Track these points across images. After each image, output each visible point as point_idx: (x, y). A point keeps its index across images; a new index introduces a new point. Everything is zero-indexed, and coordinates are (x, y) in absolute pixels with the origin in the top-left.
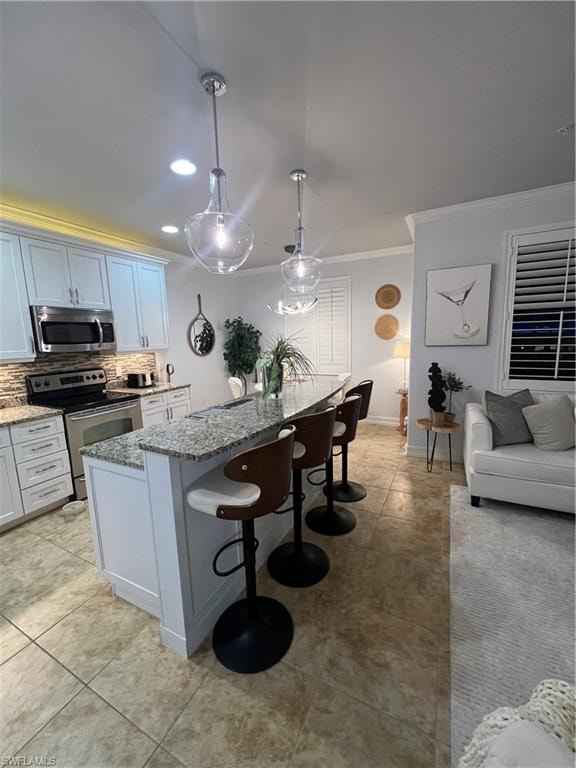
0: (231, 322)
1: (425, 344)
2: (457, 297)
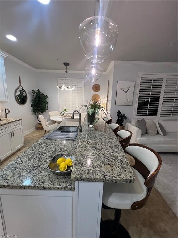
0: (35, 91)
1: (115, 104)
2: (125, 90)
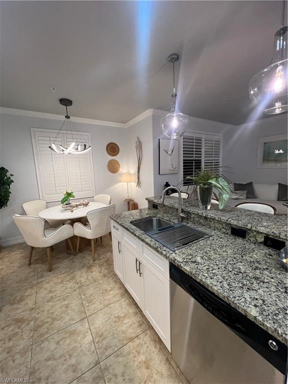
1: (159, 174)
2: (170, 153)
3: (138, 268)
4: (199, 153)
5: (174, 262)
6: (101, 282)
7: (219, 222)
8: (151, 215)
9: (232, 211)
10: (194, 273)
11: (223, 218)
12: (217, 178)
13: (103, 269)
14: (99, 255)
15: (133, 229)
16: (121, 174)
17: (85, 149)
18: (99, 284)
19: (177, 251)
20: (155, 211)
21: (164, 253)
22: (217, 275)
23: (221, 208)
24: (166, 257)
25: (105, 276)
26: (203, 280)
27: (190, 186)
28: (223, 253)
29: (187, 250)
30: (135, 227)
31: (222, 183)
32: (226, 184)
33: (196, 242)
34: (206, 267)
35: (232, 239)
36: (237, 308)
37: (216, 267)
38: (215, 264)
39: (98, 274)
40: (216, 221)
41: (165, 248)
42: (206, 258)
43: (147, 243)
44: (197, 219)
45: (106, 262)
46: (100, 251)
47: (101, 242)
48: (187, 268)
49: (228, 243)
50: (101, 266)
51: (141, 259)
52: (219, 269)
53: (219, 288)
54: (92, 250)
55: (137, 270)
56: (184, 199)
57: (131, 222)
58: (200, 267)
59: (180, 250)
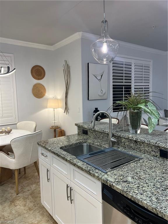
1: (88, 99)
2: (99, 78)
3: (69, 195)
4: (129, 78)
5: (107, 182)
6: (27, 216)
7: (149, 145)
8: (81, 141)
9: (160, 135)
10: (125, 191)
11: (152, 141)
12: (146, 102)
13: (28, 201)
14: (22, 188)
15: (63, 154)
16: (47, 99)
17: (8, 72)
18: (25, 217)
19: (109, 173)
20: (85, 137)
21: (97, 175)
22: (146, 192)
23: (150, 131)
24: (98, 178)
25: (30, 209)
26: (134, 196)
27: (120, 112)
28: (152, 173)
29: (118, 172)
30: (66, 153)
31: (151, 107)
32: (155, 109)
33: (127, 165)
34: (136, 185)
35: (160, 160)
36: (164, 216)
37: (145, 185)
38: (145, 182)
39: (22, 208)
40: (146, 145)
41: (97, 170)
42: (137, 178)
43: (79, 167)
44: (127, 143)
45: (31, 194)
46: (24, 183)
47: (25, 173)
48: (119, 187)
49: (157, 165)
50: (25, 199)
51: (71, 185)
52: (148, 186)
53: (148, 201)
54: (15, 182)
55: (68, 197)
56: (114, 124)
57: (61, 148)
58: (131, 185)
59: (111, 172)
